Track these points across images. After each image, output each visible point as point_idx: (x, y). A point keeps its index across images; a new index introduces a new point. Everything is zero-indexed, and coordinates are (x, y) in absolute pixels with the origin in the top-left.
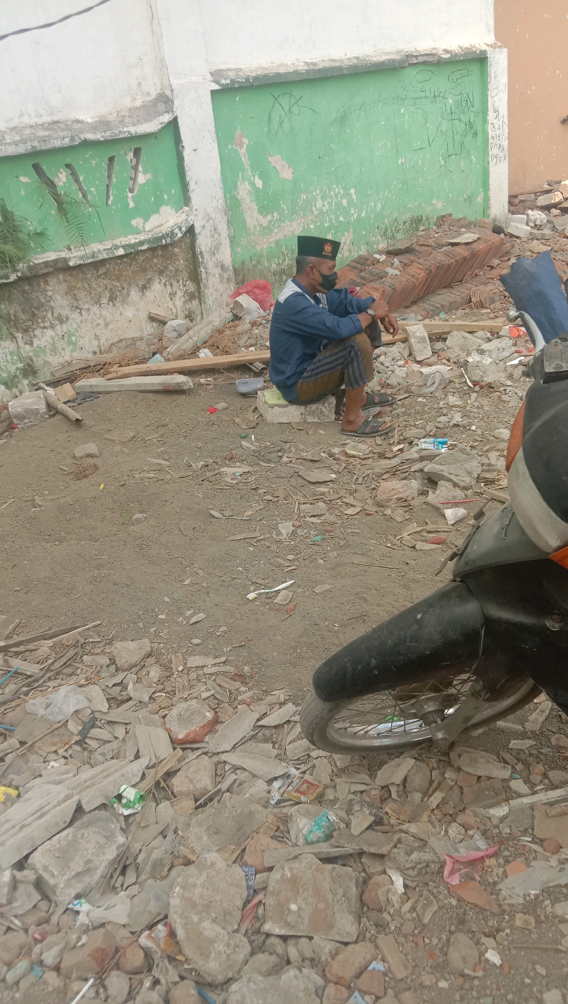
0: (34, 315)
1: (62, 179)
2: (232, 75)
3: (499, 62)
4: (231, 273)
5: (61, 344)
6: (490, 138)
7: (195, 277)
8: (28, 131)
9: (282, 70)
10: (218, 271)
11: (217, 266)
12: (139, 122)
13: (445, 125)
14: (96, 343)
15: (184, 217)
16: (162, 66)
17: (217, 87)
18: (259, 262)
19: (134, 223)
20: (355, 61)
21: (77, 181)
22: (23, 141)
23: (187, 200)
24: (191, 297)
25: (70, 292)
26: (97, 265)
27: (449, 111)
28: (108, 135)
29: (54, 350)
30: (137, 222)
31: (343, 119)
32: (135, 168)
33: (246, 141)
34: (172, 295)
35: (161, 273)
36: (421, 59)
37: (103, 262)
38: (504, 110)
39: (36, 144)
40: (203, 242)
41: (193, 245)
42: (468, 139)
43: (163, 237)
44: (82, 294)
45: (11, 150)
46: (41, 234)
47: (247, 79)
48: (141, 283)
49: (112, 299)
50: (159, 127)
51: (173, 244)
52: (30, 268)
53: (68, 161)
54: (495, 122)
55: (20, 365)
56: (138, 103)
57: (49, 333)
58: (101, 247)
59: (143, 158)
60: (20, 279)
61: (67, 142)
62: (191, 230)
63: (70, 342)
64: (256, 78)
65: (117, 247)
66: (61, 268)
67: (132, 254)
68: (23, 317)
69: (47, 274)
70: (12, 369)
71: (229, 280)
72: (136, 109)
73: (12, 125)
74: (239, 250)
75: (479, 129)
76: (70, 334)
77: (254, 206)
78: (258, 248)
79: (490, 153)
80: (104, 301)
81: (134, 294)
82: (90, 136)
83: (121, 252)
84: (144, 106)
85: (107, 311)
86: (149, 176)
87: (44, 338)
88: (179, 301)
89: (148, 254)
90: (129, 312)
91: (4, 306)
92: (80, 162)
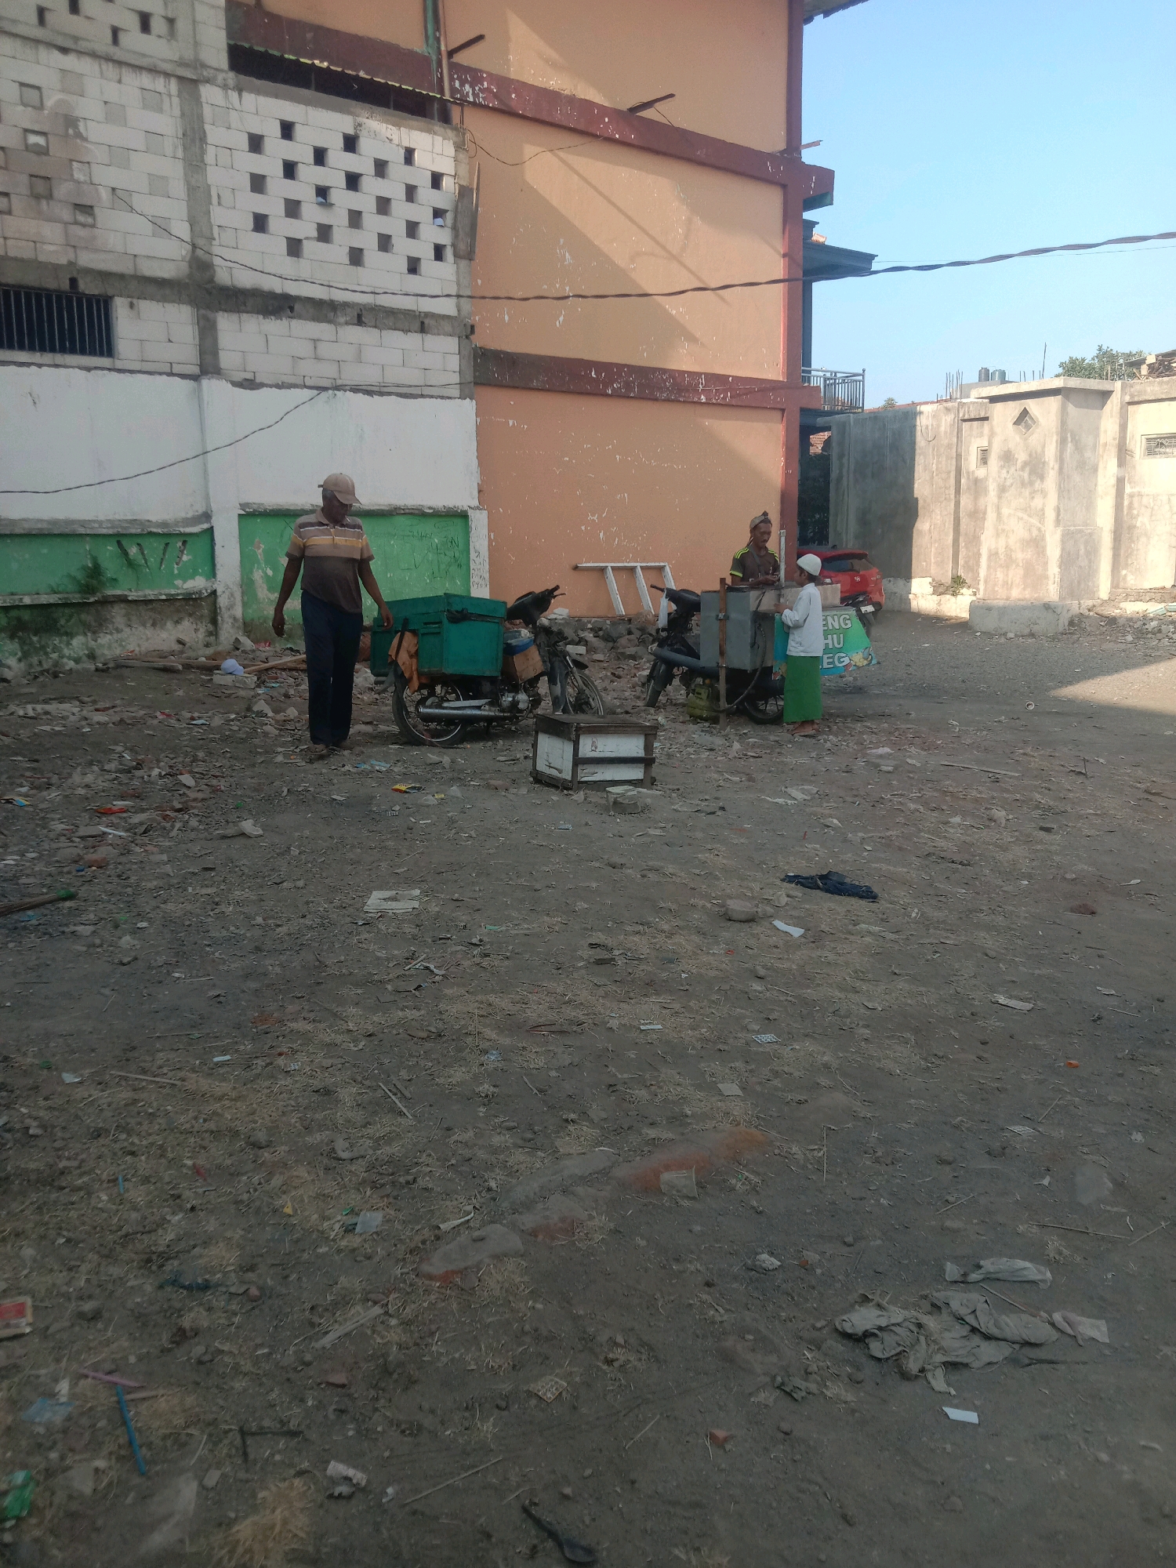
0: (101, 624)
1: (133, 551)
2: (255, 507)
3: (480, 521)
4: (240, 623)
5: (114, 645)
6: (470, 568)
7: (214, 621)
8: (117, 523)
9: (292, 508)
10: (231, 620)
11: (230, 617)
12: (187, 526)
13: (431, 557)
15: (210, 584)
16: (207, 497)
17: (243, 513)
18: (265, 622)
19: (176, 582)
21: (143, 554)
22: (112, 527)
23: (214, 575)
24: (210, 634)
25: (127, 616)
26: (147, 602)
28: (165, 530)
29: (110, 647)
30: (178, 582)
32: (182, 552)
33: (262, 546)
34: (196, 630)
35: (190, 615)
36: (407, 511)
37: (151, 601)
38: (484, 552)
39: (121, 530)
40: (223, 601)
41: (215, 603)
42: (453, 569)
43: (193, 593)
44: (134, 618)
45: (104, 531)
46: (115, 580)
47: (265, 510)
48: (175, 619)
49: (154, 625)
50: (201, 530)
51: (200, 599)
52: (103, 596)
53: (139, 541)
54: (477, 559)
55: (87, 652)
56: (190, 515)
57: (109, 637)
58: (151, 593)
59: (188, 546)
60: (95, 602)
61: (139, 531)
62: (214, 592)
63: (121, 645)
64: (273, 510)
65: (161, 594)
66: (123, 600)
67: (171, 600)
68: (94, 624)
69: (112, 603)
70: (81, 653)
71: (238, 628)
72: (188, 519)
73: (108, 518)
74: (250, 611)
75: (462, 563)
76: (122, 640)
77: (265, 586)
78: (265, 612)
79: (472, 580)
80: (148, 625)
81: (169, 625)
82: (154, 530)
83: (164, 597)
84: (193, 518)
85: (149, 632)
86: (190, 557)
87: (104, 639)
88: (201, 635)
89: (183, 603)
90: (164, 635)
91: (83, 616)
92: (145, 543)
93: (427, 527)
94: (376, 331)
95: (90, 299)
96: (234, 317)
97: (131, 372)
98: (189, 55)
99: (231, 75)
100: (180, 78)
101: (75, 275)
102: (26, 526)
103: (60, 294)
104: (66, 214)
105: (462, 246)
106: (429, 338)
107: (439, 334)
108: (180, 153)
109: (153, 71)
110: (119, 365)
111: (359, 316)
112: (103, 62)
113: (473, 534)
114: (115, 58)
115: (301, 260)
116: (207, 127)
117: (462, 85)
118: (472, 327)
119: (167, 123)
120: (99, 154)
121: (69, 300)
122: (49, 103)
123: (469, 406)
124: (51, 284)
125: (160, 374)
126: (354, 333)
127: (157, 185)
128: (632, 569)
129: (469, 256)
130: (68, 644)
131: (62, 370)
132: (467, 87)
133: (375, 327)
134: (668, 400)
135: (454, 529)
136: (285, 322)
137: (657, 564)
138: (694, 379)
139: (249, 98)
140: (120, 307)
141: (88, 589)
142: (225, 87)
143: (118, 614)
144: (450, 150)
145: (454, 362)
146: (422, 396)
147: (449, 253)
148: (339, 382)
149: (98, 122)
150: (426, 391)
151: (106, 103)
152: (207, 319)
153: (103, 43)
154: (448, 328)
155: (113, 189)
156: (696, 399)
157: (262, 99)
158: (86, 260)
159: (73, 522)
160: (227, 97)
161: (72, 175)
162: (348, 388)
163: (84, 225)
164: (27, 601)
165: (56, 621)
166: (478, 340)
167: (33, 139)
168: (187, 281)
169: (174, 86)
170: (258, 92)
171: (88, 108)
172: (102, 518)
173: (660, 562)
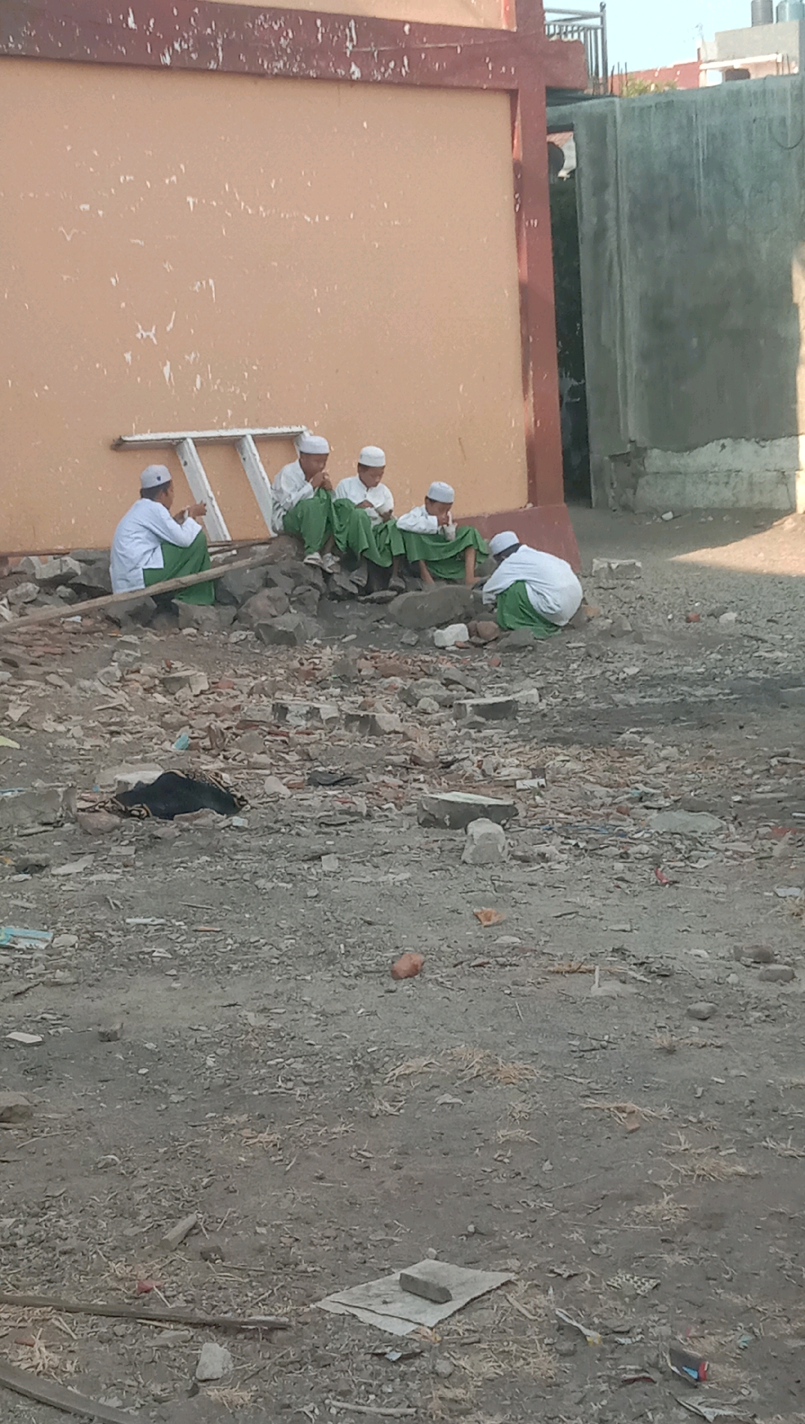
128: (234, 444)
134: (284, 76)
137: (286, 430)
138: (334, 31)
156: (341, 72)
173: (290, 425)
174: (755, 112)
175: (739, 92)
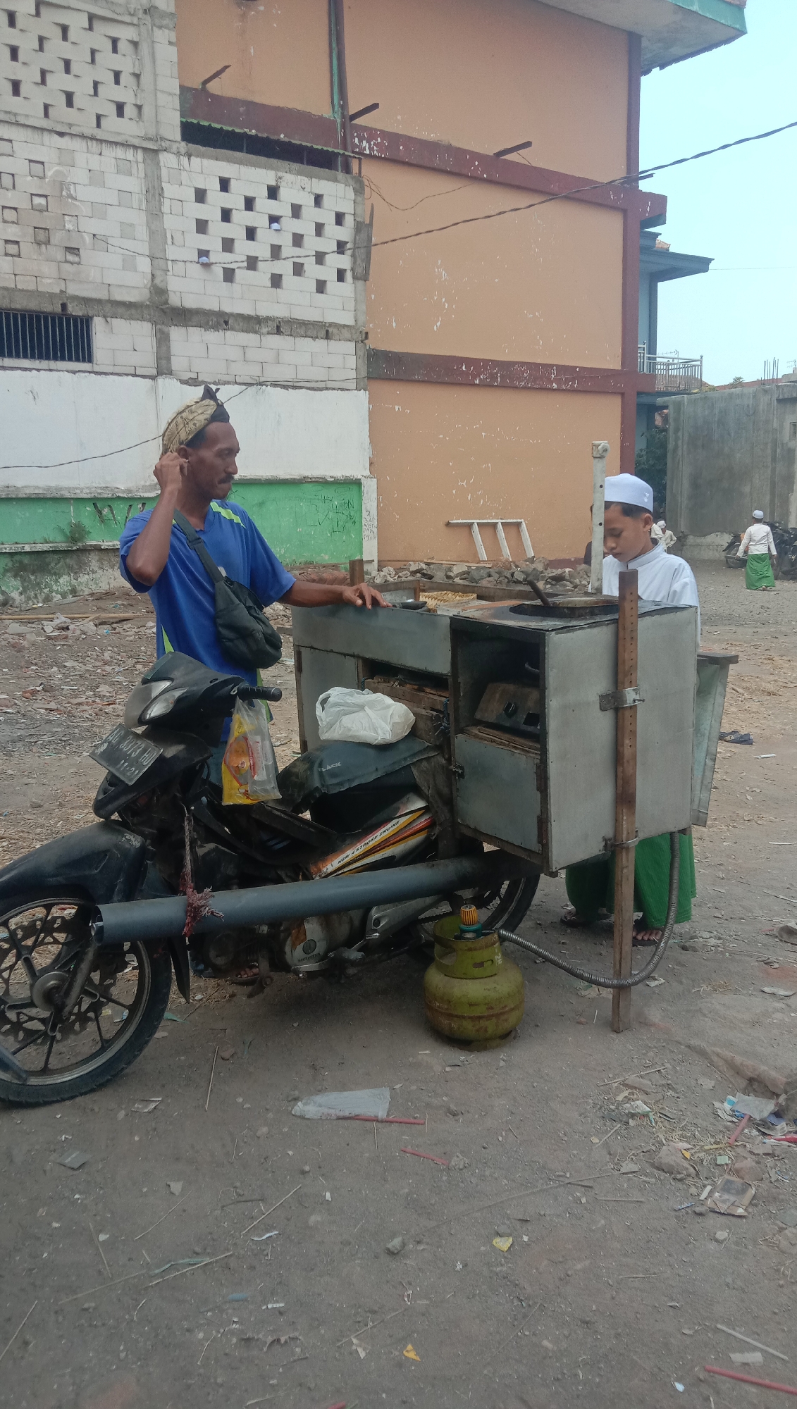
0: (81, 567)
1: (106, 511)
3: (370, 487)
5: (90, 583)
6: (363, 525)
8: (94, 489)
12: (146, 492)
13: (331, 515)
14: (108, 586)
20: (270, 477)
21: (113, 513)
22: (90, 493)
25: (100, 560)
27: (334, 507)
28: (130, 495)
29: (87, 584)
31: (261, 504)
36: (314, 480)
38: (374, 512)
39: (96, 495)
42: (349, 525)
44: (105, 563)
45: (85, 496)
46: (92, 533)
50: (156, 495)
52: (83, 546)
53: (110, 504)
54: (366, 517)
55: (70, 588)
56: (148, 484)
57: (87, 576)
60: (77, 550)
61: (110, 496)
63: (97, 584)
66: (98, 549)
68: (75, 566)
69: (90, 550)
70: (66, 589)
72: (146, 486)
73: (88, 486)
75: (357, 520)
76: (96, 579)
79: (364, 534)
82: (122, 495)
84: (150, 485)
87: (84, 578)
91: (68, 561)
92: (115, 505)
93: (328, 492)
94: (292, 338)
95: (75, 318)
96: (183, 330)
97: (106, 374)
98: (152, 132)
99: (183, 144)
100: (145, 149)
101: (65, 301)
102: (27, 492)
103: (53, 316)
104: (60, 255)
105: (359, 270)
106: (332, 343)
107: (340, 340)
108: (144, 207)
109: (125, 145)
110: (96, 369)
111: (278, 327)
112: (89, 140)
113: (365, 497)
114: (98, 137)
115: (234, 285)
116: (164, 185)
117: (360, 141)
118: (367, 333)
119: (134, 184)
120: (85, 210)
121: (60, 319)
122: (49, 174)
123: (363, 396)
124: (47, 308)
125: (127, 375)
126: (275, 341)
127: (127, 230)
128: (494, 526)
129: (365, 278)
130: (57, 581)
131: (54, 373)
132: (364, 143)
133: (291, 335)
134: (525, 388)
135: (351, 494)
136: (221, 332)
137: (515, 521)
138: (547, 370)
139: (195, 161)
140: (98, 325)
141: (74, 540)
142: (178, 154)
143: (93, 560)
144: (351, 194)
145: (352, 362)
146: (327, 389)
147: (349, 275)
148: (262, 379)
149: (84, 185)
150: (330, 385)
151: (90, 170)
152: (161, 332)
153: (89, 127)
154: (346, 333)
155: (94, 235)
156: (549, 386)
157: (206, 162)
158: (73, 290)
159: (61, 489)
160: (179, 161)
161: (65, 226)
162: (269, 383)
163: (72, 263)
164: (27, 548)
165: (48, 564)
166: (371, 343)
167: (37, 200)
168: (148, 303)
169: (140, 153)
170: (203, 156)
171: (79, 175)
172: (82, 485)
173: (517, 519)
174: (738, 402)
175: (732, 393)
